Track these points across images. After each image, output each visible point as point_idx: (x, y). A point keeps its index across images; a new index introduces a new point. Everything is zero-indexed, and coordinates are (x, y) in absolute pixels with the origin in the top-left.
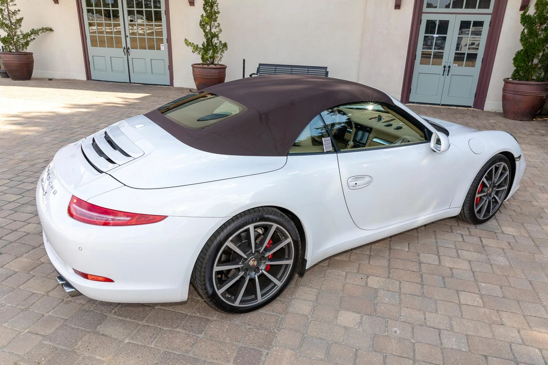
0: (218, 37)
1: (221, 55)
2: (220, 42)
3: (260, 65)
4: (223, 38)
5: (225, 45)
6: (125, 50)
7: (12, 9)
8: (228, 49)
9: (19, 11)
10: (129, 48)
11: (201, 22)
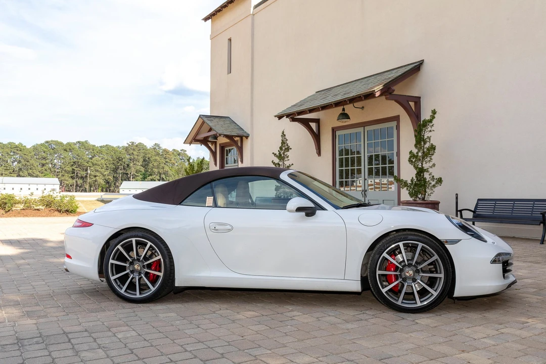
0: (428, 171)
1: (432, 190)
2: (433, 176)
3: (479, 200)
4: (436, 173)
5: (440, 181)
6: (363, 193)
7: (287, 163)
8: (442, 184)
9: (293, 164)
10: (366, 191)
11: (410, 158)
